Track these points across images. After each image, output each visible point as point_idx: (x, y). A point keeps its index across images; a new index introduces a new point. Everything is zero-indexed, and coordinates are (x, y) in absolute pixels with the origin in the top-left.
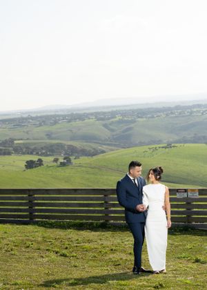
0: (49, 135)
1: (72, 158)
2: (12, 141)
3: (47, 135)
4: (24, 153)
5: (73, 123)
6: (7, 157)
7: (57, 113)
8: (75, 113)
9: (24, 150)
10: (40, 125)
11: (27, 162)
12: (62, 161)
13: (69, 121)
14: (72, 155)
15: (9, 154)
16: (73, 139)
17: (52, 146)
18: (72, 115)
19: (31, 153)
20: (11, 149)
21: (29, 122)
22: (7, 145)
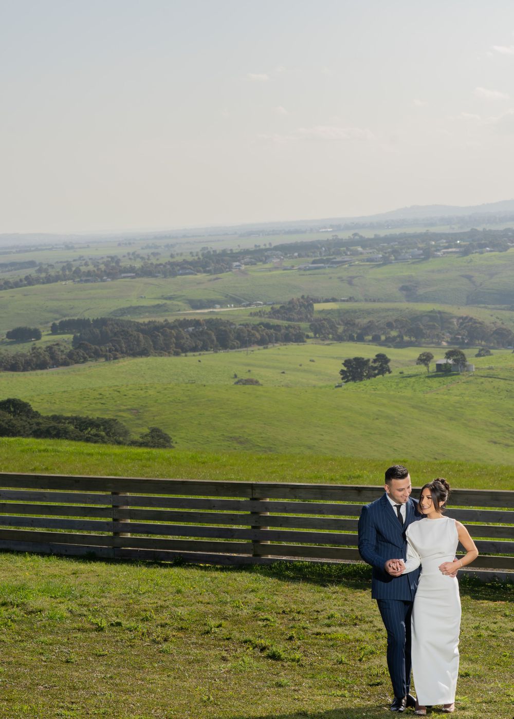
0: (409, 290)
1: (470, 353)
2: (308, 303)
3: (403, 289)
4: (339, 339)
5: (476, 257)
6: (293, 347)
7: (433, 230)
8: (480, 229)
9: (341, 329)
10: (386, 261)
11: (347, 363)
12: (442, 361)
13: (466, 252)
14: (470, 345)
15: (299, 338)
16: (474, 299)
17: (416, 318)
18: (473, 234)
19: (360, 339)
20: (304, 325)
21: (355, 253)
22: (296, 317)
